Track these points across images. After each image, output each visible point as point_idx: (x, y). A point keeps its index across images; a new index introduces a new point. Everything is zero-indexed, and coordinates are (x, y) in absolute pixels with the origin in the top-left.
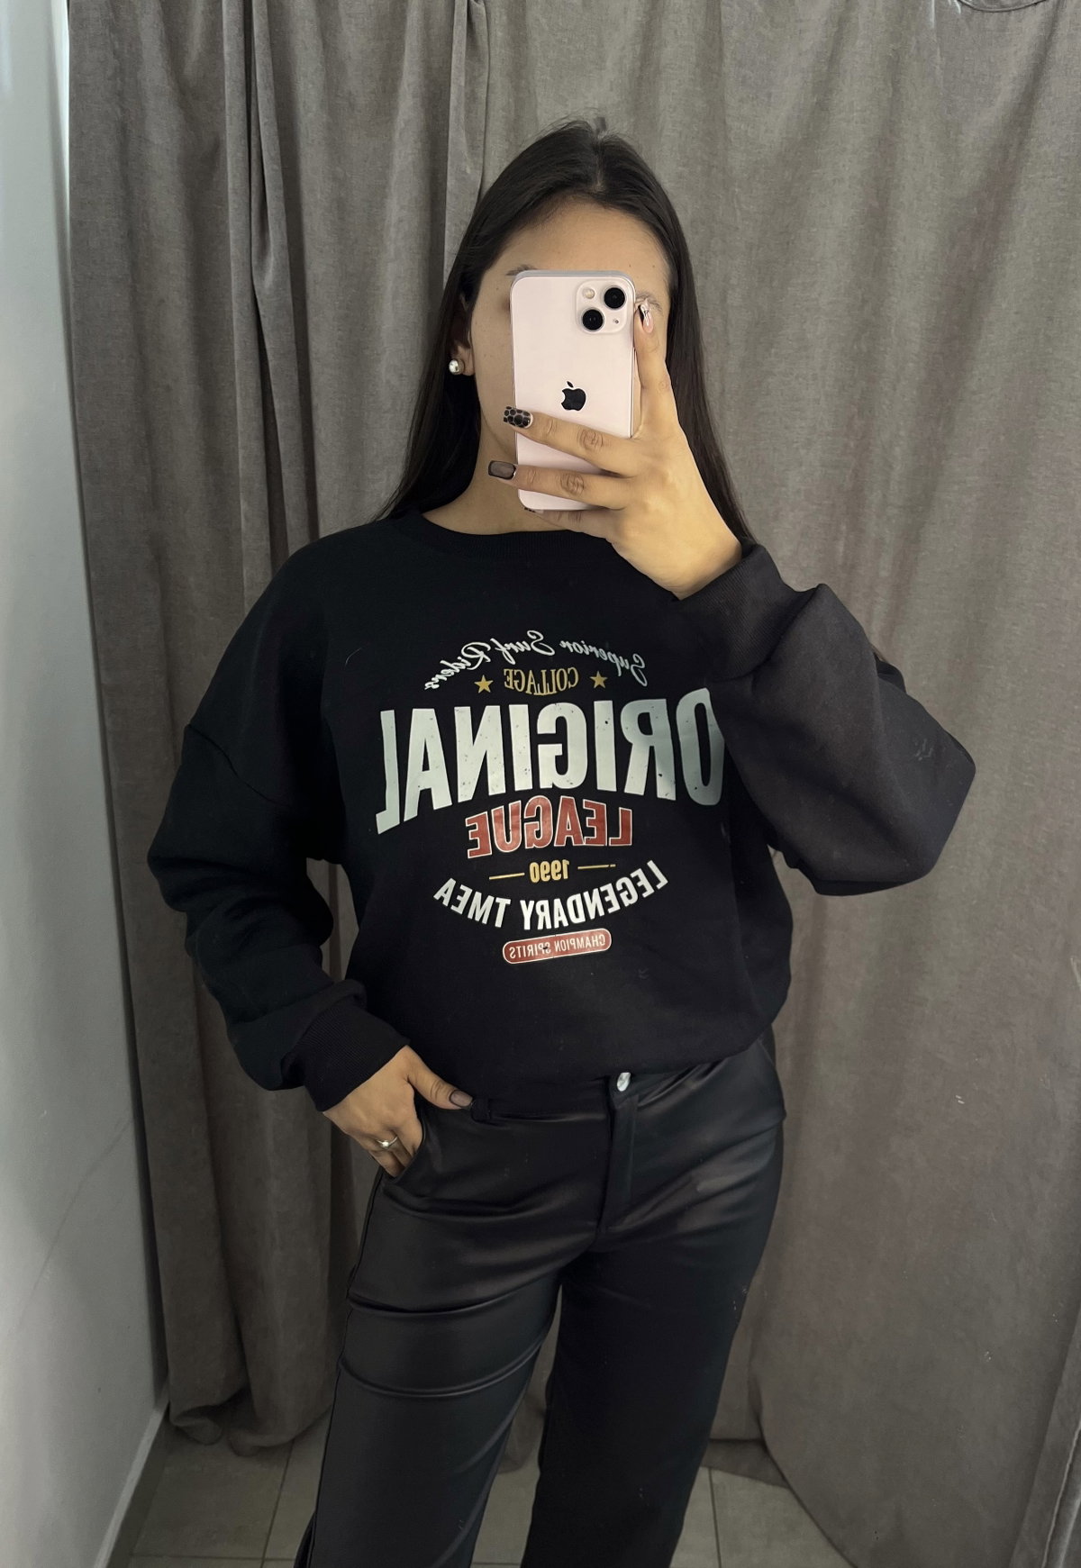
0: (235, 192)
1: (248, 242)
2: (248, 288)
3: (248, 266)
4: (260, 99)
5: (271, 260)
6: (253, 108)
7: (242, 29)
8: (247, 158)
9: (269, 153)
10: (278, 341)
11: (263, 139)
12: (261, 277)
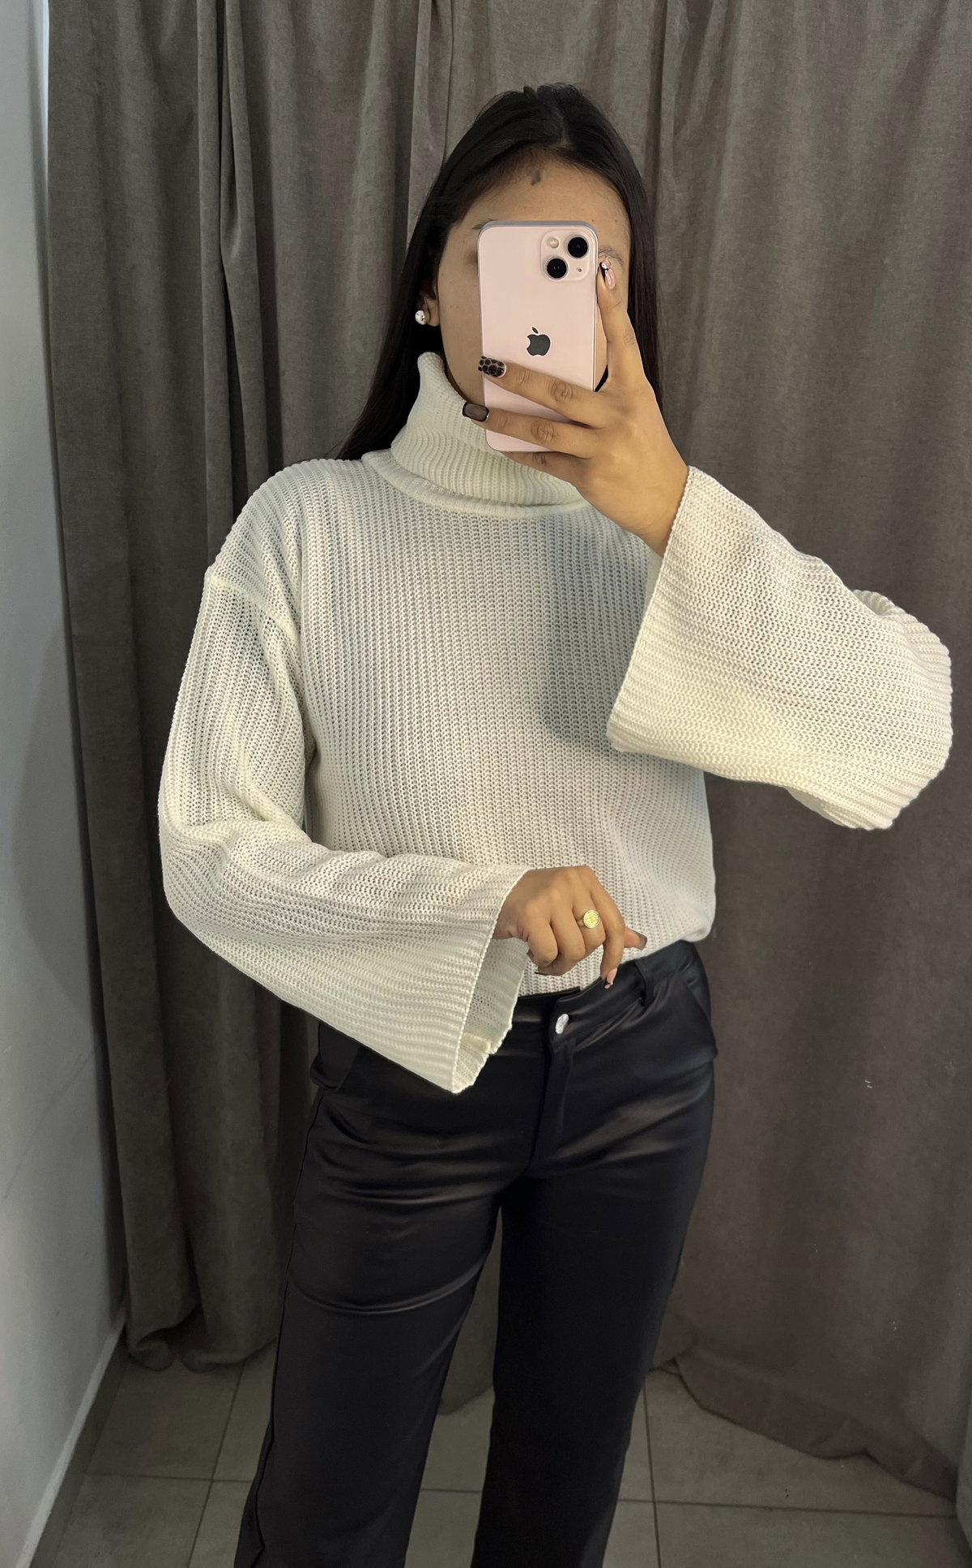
0: (206, 165)
1: (215, 215)
2: (217, 261)
3: (217, 238)
4: (230, 77)
5: (239, 232)
6: (224, 84)
7: (214, 10)
8: (217, 133)
9: (238, 129)
10: (243, 309)
11: (233, 116)
12: (228, 247)
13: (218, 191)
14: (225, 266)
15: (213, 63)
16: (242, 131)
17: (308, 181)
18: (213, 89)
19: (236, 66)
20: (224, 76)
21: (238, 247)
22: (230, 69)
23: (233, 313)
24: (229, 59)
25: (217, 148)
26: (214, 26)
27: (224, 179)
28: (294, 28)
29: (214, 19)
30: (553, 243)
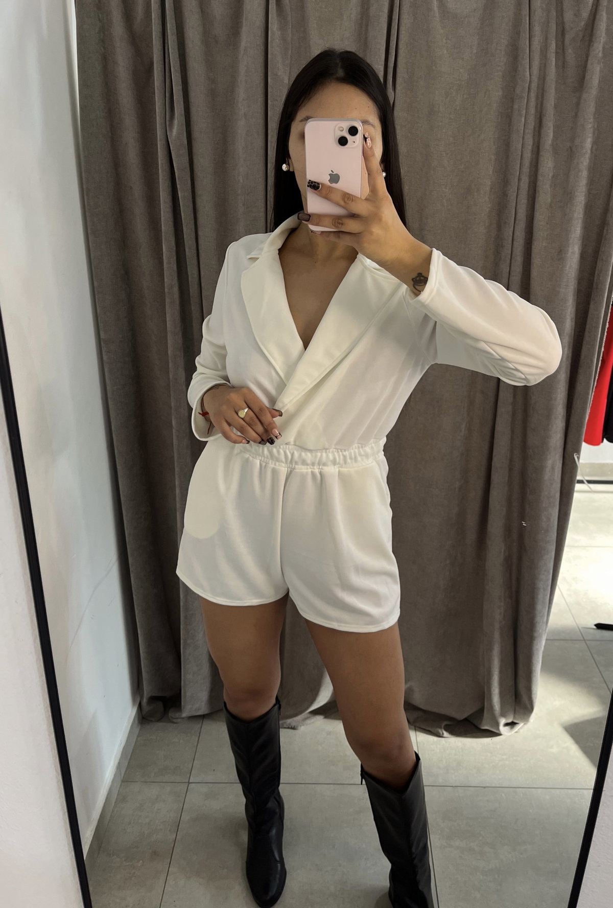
0: (159, 88)
1: (164, 112)
2: (165, 137)
3: (165, 125)
4: (169, 40)
5: (176, 122)
6: (166, 45)
7: (160, 6)
8: (163, 70)
9: (174, 68)
10: (180, 162)
11: (171, 61)
12: (171, 130)
13: (164, 101)
14: (169, 140)
15: (160, 35)
16: (176, 68)
18: (161, 48)
19: (172, 35)
20: (166, 41)
21: (177, 130)
22: (169, 37)
23: (175, 165)
24: (169, 31)
25: (163, 79)
26: (160, 14)
27: (167, 95)
28: (202, 13)
29: (160, 11)
30: (341, 129)
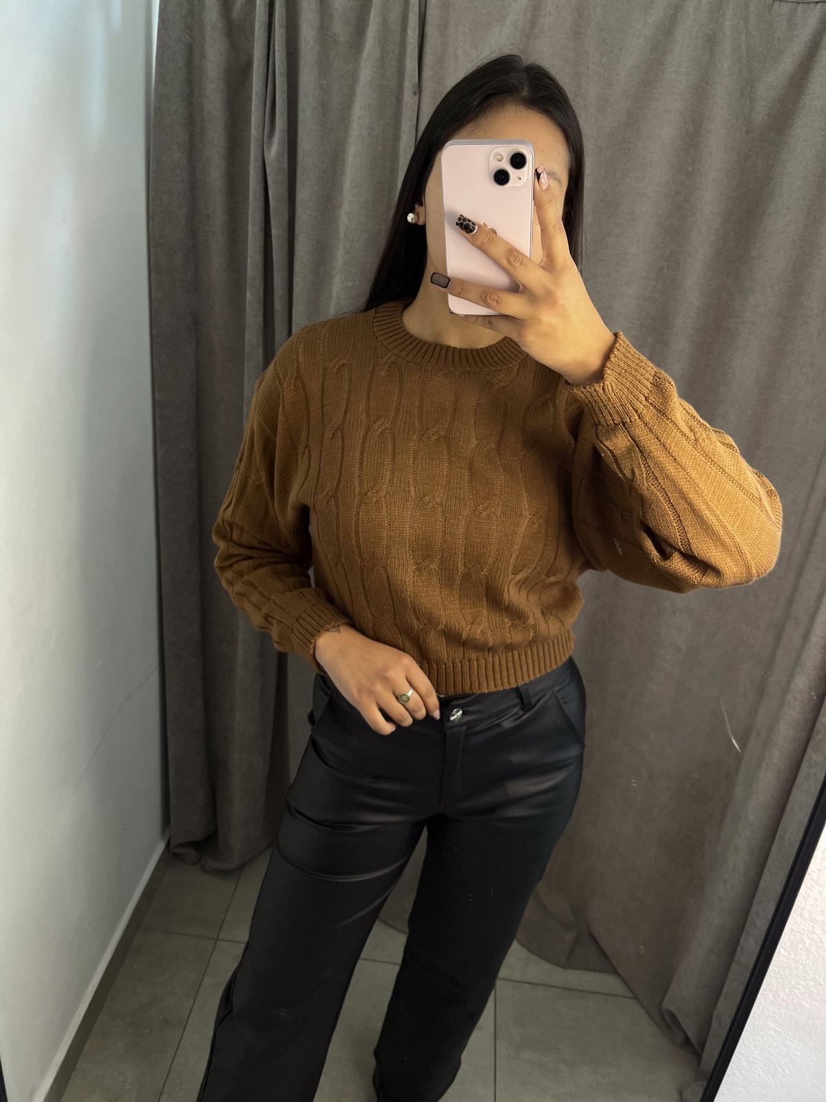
0: (257, 94)
1: (261, 127)
2: (260, 155)
3: (261, 142)
4: (276, 35)
5: (276, 139)
6: (272, 39)
8: (266, 71)
9: (279, 71)
10: (276, 192)
11: (276, 61)
12: (269, 148)
13: (264, 111)
14: (266, 162)
15: (265, 26)
17: (324, 106)
18: (264, 42)
20: (272, 36)
21: (275, 151)
22: (276, 30)
23: (270, 194)
24: (276, 23)
25: (265, 83)
26: (267, 0)
27: (268, 103)
28: (321, 3)
30: (499, 157)
